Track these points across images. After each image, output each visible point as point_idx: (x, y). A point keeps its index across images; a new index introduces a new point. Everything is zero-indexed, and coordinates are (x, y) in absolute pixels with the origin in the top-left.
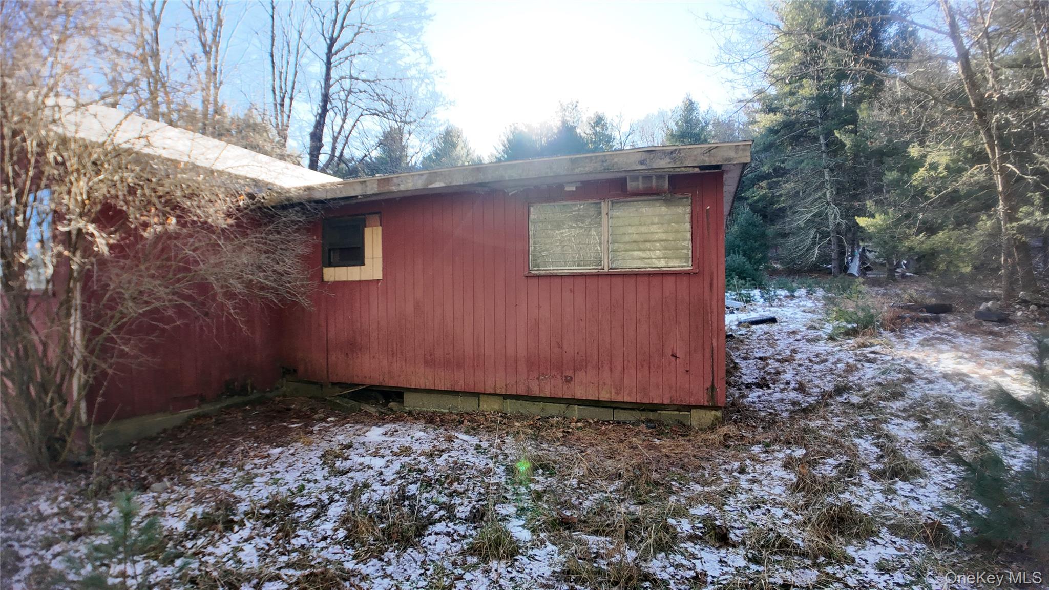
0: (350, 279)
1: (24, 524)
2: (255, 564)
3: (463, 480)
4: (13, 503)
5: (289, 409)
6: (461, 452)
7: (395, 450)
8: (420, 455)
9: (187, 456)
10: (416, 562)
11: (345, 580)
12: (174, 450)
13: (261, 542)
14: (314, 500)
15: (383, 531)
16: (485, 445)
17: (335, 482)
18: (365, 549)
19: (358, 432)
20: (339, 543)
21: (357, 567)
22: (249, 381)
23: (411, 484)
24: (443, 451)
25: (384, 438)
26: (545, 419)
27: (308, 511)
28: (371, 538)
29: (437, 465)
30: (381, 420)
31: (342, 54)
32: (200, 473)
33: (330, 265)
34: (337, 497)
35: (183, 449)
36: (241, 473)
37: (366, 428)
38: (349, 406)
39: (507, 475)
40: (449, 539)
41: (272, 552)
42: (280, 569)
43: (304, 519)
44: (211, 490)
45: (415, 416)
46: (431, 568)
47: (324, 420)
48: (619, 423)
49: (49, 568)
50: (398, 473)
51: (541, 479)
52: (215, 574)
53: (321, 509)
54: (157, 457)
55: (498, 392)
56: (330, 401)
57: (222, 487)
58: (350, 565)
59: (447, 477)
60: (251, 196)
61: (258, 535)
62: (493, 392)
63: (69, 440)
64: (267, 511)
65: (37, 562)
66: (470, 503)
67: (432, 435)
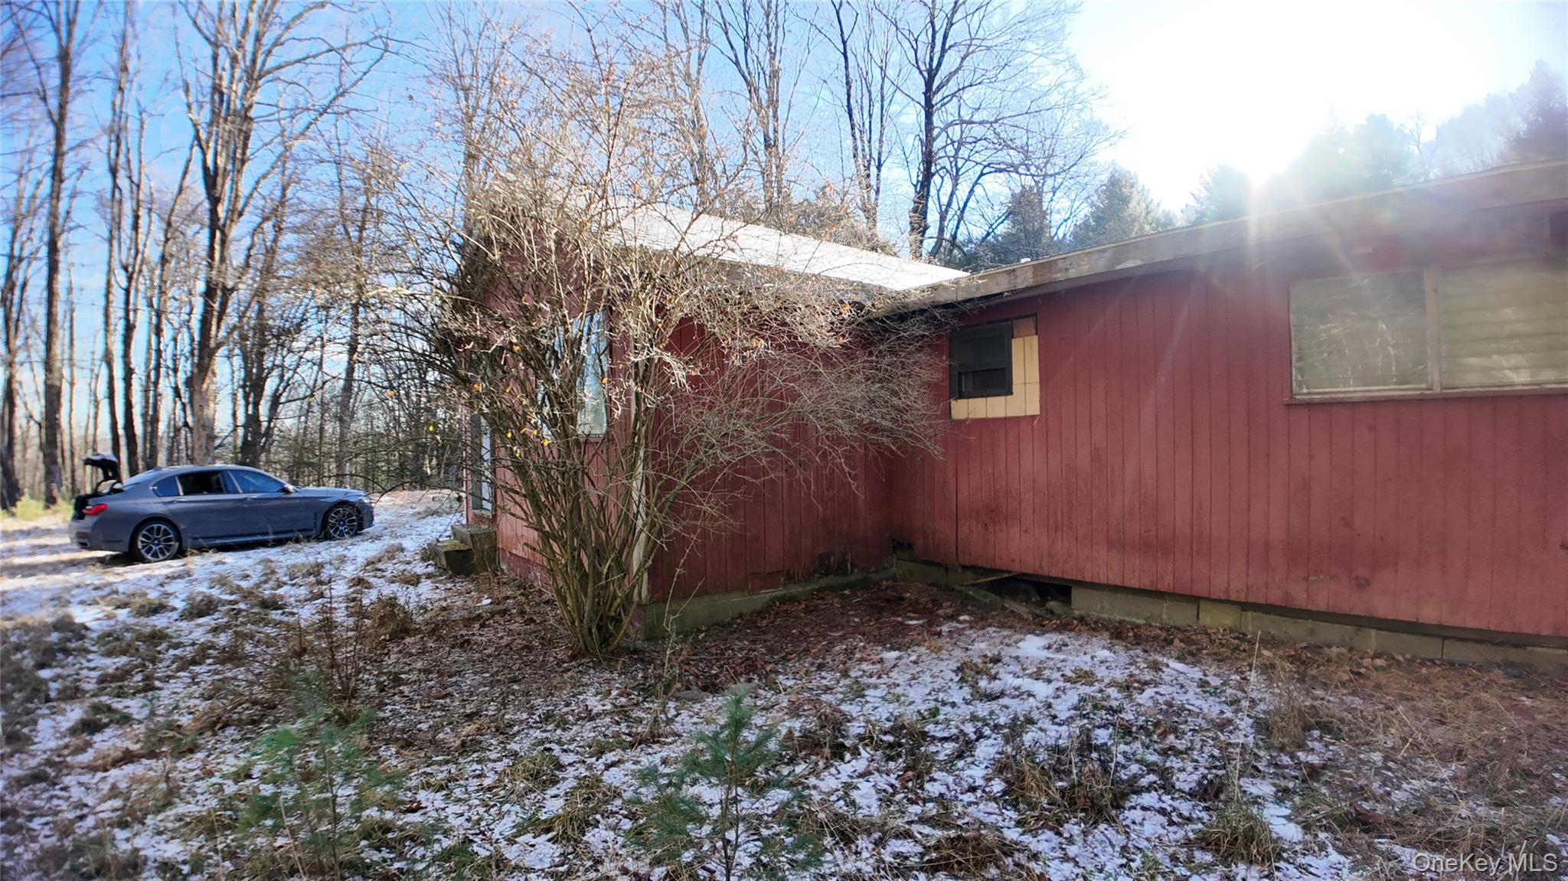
0: (990, 415)
1: (566, 723)
2: (875, 811)
3: (1184, 733)
4: (552, 694)
5: (903, 599)
6: (1176, 688)
7: (1069, 674)
8: (1109, 685)
9: (771, 651)
10: (1113, 846)
11: (1006, 855)
12: (754, 642)
13: (882, 781)
14: (954, 731)
15: (1062, 791)
16: (1215, 682)
17: (982, 709)
18: (1036, 813)
19: (1007, 641)
20: (995, 800)
21: (1022, 838)
22: (849, 557)
23: (1099, 727)
24: (1146, 683)
25: (1046, 654)
26: (1317, 648)
27: (946, 745)
28: (1044, 800)
29: (1140, 705)
30: (1038, 626)
31: (945, 92)
32: (791, 676)
33: (961, 396)
34: (987, 731)
35: (765, 641)
36: (848, 681)
37: (1018, 636)
38: (987, 601)
39: (1258, 732)
40: (1164, 820)
41: (898, 797)
42: (910, 823)
43: (941, 757)
44: (809, 700)
45: (1091, 626)
46: (1138, 858)
47: (953, 618)
48: (1452, 664)
49: (601, 781)
50: (1075, 708)
51: (1317, 745)
52: (822, 816)
53: (966, 748)
54: (733, 650)
55: (1233, 597)
56: (960, 592)
57: (824, 697)
58: (1012, 834)
59: (1157, 725)
60: (859, 306)
61: (878, 770)
62: (1223, 597)
63: (626, 620)
64: (890, 738)
65: (583, 772)
66: (1196, 769)
67: (1123, 657)
